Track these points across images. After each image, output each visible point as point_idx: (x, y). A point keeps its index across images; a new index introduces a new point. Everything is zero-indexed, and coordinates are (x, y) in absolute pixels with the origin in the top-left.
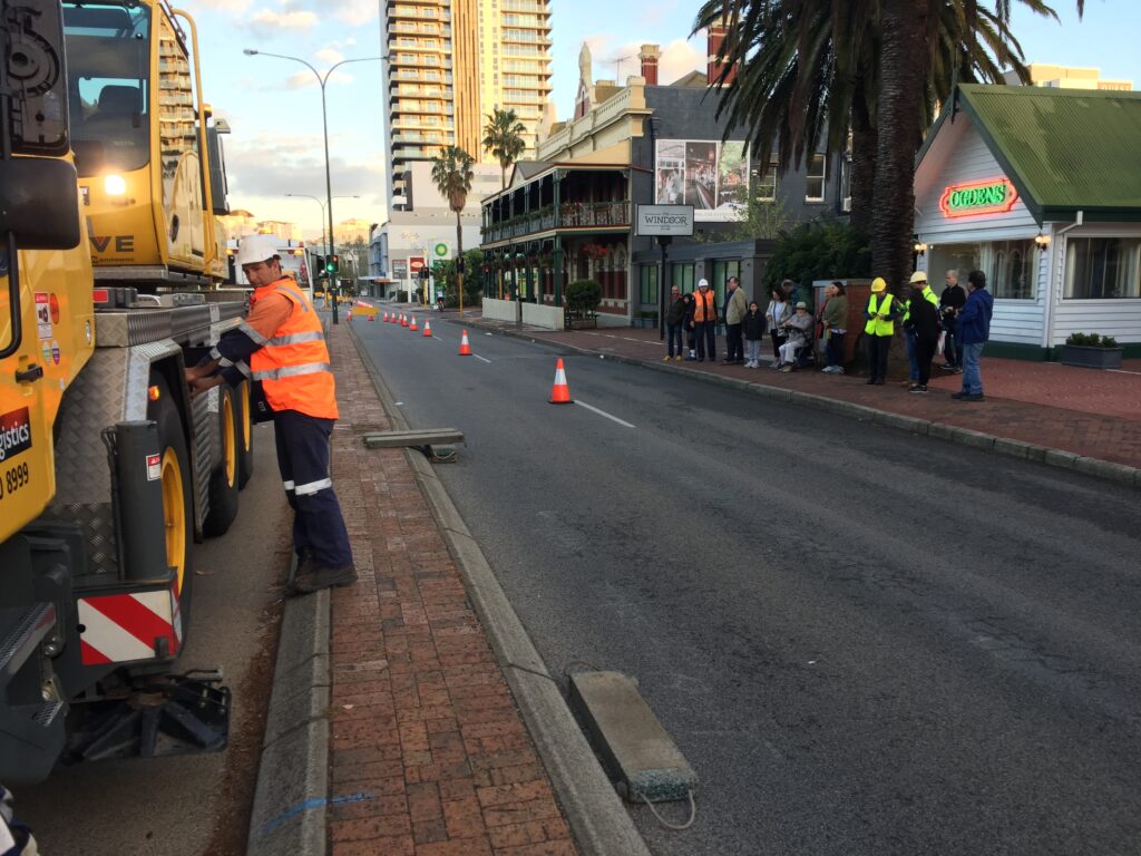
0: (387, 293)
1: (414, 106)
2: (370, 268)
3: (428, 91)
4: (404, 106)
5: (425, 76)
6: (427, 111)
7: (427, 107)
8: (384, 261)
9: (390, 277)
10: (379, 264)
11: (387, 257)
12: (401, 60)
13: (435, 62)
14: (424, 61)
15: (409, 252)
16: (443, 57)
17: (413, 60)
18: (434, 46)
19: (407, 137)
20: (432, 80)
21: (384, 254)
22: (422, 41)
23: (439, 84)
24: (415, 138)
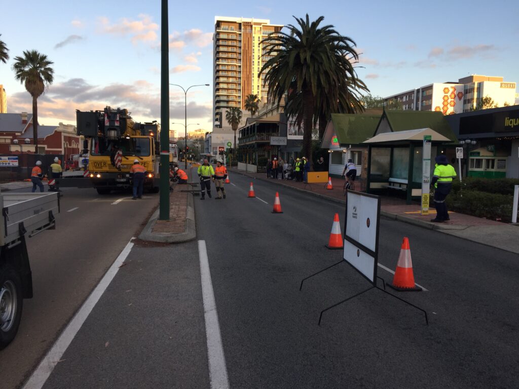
0: (210, 160)
1: (225, 86)
2: (205, 150)
3: (231, 80)
4: (221, 86)
5: (230, 74)
6: (230, 88)
7: (230, 86)
8: (210, 148)
9: (212, 154)
10: (208, 149)
11: (211, 146)
12: (221, 68)
13: (234, 69)
14: (230, 68)
15: (219, 144)
16: (238, 67)
17: (226, 68)
18: (234, 63)
19: (222, 98)
20: (233, 76)
21: (210, 145)
22: (230, 61)
23: (235, 77)
24: (225, 98)
